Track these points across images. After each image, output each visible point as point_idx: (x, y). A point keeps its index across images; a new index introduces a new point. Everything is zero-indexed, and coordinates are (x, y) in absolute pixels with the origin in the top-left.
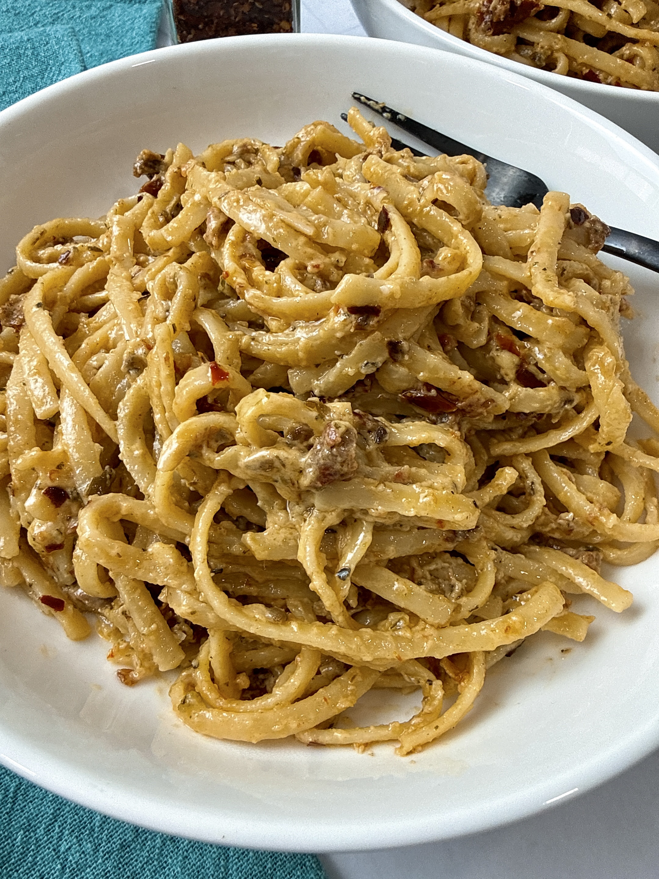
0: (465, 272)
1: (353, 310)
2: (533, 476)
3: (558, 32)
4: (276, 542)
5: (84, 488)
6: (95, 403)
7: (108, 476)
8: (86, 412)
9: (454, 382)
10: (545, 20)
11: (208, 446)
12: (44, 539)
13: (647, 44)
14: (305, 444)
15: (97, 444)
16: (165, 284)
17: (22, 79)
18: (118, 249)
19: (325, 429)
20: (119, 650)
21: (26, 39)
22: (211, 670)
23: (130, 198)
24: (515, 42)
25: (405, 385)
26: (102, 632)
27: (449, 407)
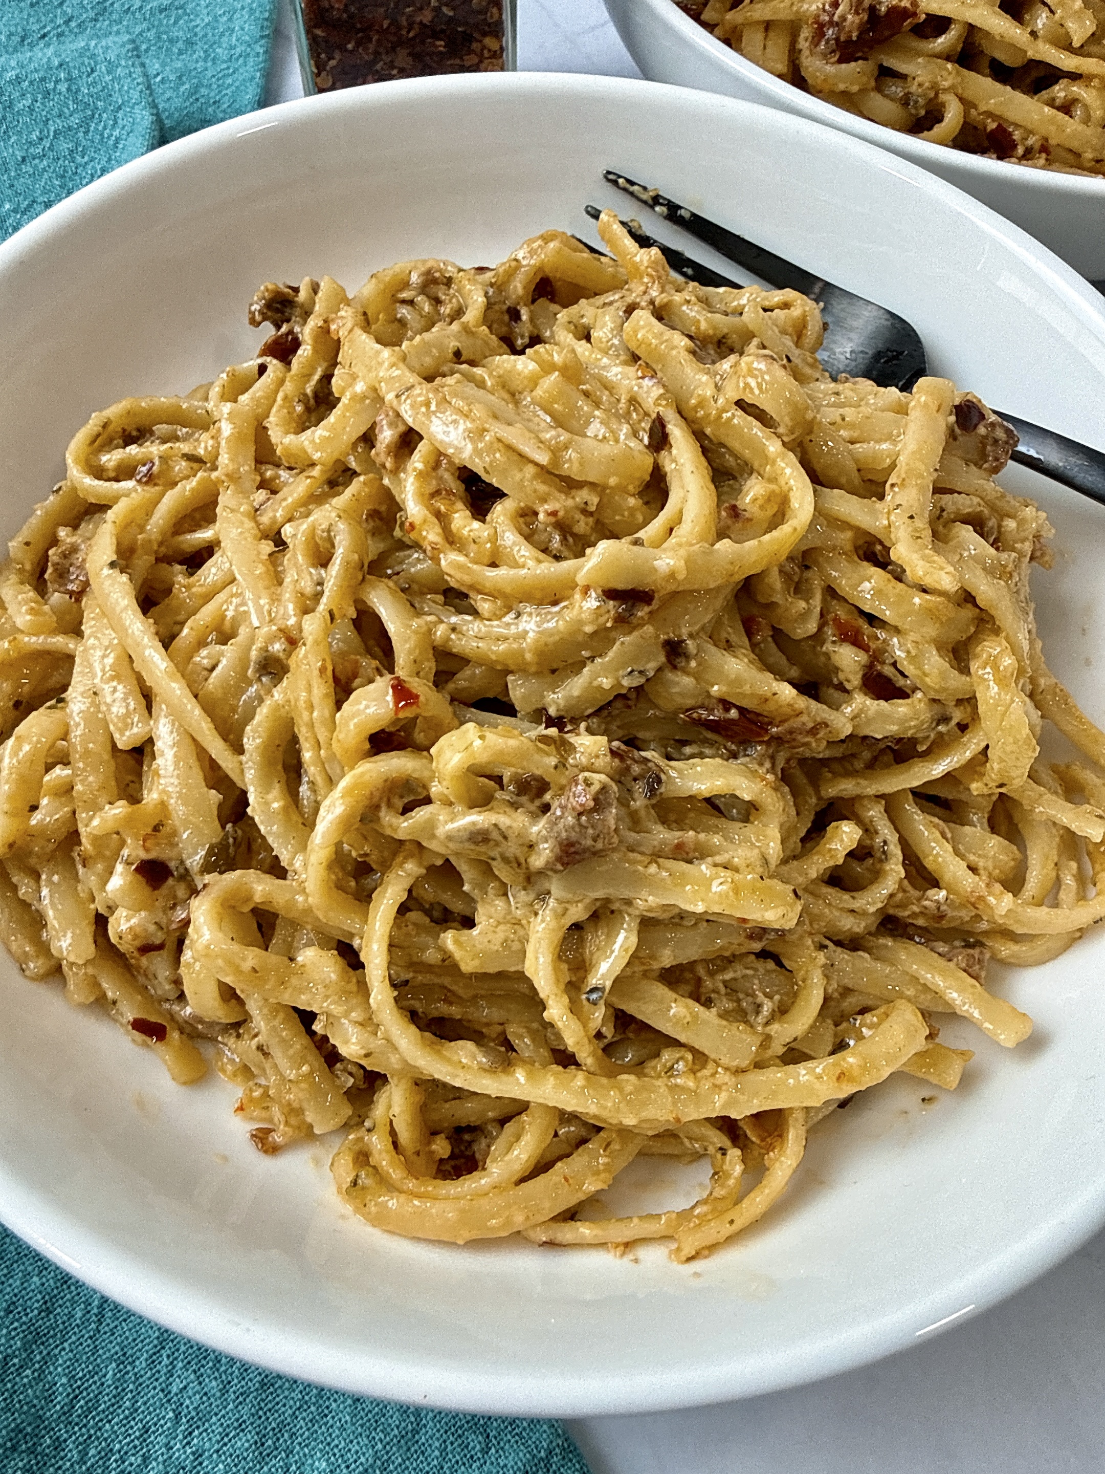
0: (785, 529)
1: (611, 594)
2: (886, 832)
3: (948, 58)
4: (492, 946)
5: (195, 860)
6: (209, 729)
7: (231, 840)
8: (194, 739)
9: (766, 700)
10: (927, 38)
11: (390, 805)
12: (136, 937)
13: (1095, 82)
14: (538, 803)
15: (213, 791)
17: (52, 134)
18: (231, 460)
19: (570, 783)
20: (251, 1100)
21: (56, 63)
22: (393, 1133)
23: (245, 365)
24: (876, 73)
26: (224, 1071)
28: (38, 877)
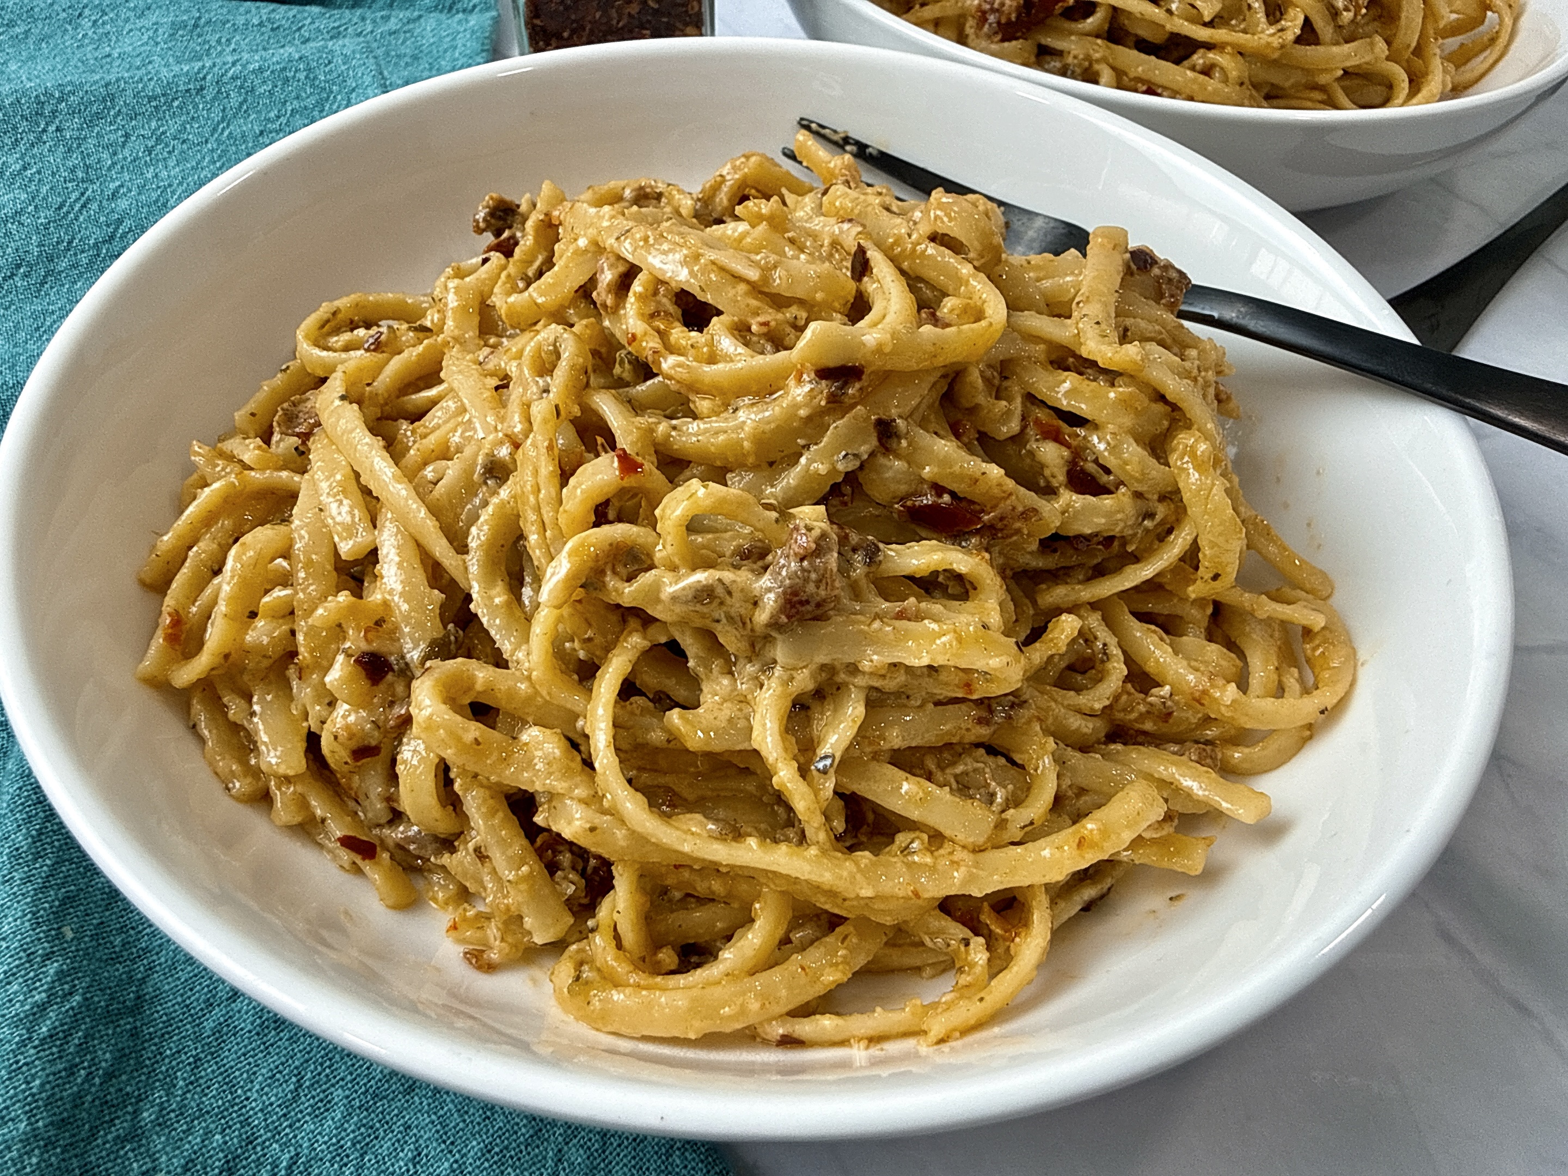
0: (983, 323)
1: (824, 373)
2: (1104, 635)
3: (1098, 36)
4: (718, 723)
5: (414, 655)
6: (434, 527)
7: (452, 638)
8: (418, 545)
9: (977, 481)
10: (1076, 20)
11: (615, 572)
12: (351, 736)
13: (1229, 49)
14: (760, 563)
15: (436, 592)
16: (540, 356)
18: (456, 327)
19: (791, 535)
20: (465, 919)
21: (297, 57)
22: (617, 938)
23: (469, 262)
24: (1036, 50)
25: (903, 488)
26: (435, 899)
27: (971, 522)
28: (249, 698)
